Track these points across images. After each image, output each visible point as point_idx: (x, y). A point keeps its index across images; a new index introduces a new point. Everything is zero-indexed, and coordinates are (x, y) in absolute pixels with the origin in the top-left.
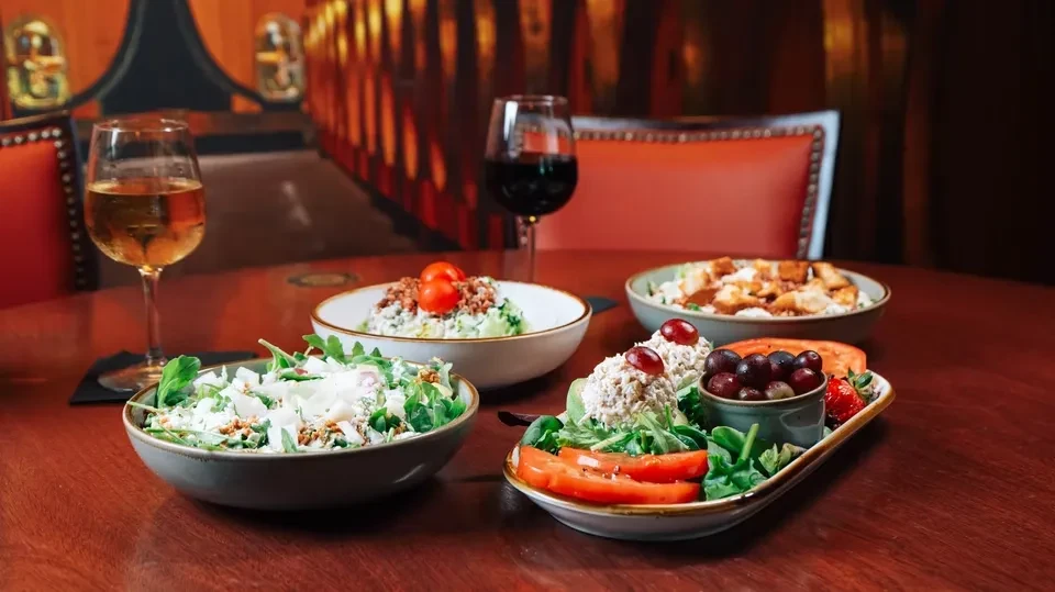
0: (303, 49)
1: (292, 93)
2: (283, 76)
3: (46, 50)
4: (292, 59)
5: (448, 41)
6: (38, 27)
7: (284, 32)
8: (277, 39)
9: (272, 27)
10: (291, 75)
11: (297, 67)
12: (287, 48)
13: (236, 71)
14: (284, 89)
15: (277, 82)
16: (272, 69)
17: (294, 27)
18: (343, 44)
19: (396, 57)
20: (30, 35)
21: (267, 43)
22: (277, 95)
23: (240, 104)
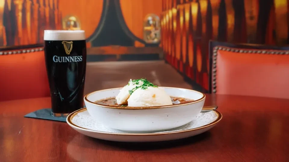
0: (161, 25)
1: (156, 40)
2: (153, 35)
3: (75, 26)
4: (156, 29)
5: (215, 23)
6: (73, 18)
7: (153, 20)
8: (151, 22)
9: (150, 18)
10: (156, 35)
11: (158, 32)
12: (155, 25)
13: (136, 32)
14: (153, 39)
15: (151, 37)
16: (149, 32)
17: (157, 18)
18: (175, 24)
19: (195, 29)
20: (70, 21)
21: (148, 24)
22: (151, 41)
23: (137, 44)
